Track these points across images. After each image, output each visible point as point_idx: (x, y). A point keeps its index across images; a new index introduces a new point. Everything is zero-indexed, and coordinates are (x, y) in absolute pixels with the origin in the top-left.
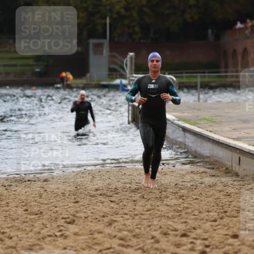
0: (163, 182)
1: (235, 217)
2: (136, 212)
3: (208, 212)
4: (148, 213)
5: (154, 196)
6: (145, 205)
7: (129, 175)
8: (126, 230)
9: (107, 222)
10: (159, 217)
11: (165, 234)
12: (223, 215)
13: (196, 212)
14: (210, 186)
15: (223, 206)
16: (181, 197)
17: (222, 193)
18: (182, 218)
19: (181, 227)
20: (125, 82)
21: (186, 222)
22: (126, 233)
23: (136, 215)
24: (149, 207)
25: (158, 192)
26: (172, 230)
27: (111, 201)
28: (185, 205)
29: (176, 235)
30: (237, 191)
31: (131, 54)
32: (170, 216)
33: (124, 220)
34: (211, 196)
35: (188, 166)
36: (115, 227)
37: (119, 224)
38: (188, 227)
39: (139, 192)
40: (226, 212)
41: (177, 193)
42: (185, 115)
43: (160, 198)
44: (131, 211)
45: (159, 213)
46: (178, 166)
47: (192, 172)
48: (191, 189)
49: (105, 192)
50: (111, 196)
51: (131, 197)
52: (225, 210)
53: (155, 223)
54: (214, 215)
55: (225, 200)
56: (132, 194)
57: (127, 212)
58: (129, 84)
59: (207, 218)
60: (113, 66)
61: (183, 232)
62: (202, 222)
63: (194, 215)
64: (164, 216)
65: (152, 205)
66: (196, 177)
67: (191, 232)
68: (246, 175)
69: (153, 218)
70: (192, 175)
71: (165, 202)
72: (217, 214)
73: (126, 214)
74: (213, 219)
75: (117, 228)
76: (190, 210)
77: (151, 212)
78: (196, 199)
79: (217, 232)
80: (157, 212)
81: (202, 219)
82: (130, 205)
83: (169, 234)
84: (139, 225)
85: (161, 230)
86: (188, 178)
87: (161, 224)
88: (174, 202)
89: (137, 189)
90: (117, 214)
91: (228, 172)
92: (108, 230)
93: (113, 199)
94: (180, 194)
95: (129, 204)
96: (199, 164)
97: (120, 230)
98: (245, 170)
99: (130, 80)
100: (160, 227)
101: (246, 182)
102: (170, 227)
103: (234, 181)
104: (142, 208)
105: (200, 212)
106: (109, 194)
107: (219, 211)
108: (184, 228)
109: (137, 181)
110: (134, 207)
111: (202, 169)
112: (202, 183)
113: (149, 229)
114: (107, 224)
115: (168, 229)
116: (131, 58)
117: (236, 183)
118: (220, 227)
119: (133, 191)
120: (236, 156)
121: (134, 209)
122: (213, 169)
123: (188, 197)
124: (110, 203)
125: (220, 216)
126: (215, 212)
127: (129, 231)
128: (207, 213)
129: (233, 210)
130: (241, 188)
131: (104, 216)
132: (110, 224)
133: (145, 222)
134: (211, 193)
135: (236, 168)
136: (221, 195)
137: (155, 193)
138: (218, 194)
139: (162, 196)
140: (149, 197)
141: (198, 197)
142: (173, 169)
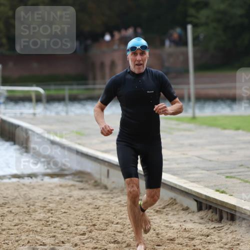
0: (31, 196)
1: (104, 230)
2: (3, 228)
3: (77, 225)
4: (16, 227)
5: (22, 210)
6: (13, 220)
10: (27, 231)
12: (93, 228)
13: (65, 226)
14: (79, 199)
15: (91, 219)
16: (49, 211)
17: (91, 206)
18: (51, 232)
19: (49, 241)
21: (54, 236)
23: (4, 230)
24: (17, 221)
25: (26, 206)
26: (41, 245)
28: (54, 219)
30: (106, 204)
32: (38, 230)
34: (80, 209)
35: (56, 180)
38: (57, 241)
39: (7, 206)
40: (94, 225)
41: (45, 207)
42: (54, 127)
43: (28, 212)
45: (28, 227)
46: (47, 179)
47: (61, 186)
48: (59, 203)
52: (93, 223)
53: (23, 237)
54: (83, 228)
55: (93, 213)
59: (76, 231)
61: (52, 247)
62: (71, 236)
63: (62, 229)
64: (33, 231)
65: (20, 220)
66: (65, 190)
67: (59, 245)
68: (115, 188)
69: (20, 233)
70: (61, 189)
71: (33, 217)
72: (85, 227)
74: (82, 232)
76: (58, 224)
77: (19, 226)
78: (65, 212)
79: (86, 245)
80: (25, 226)
81: (71, 233)
83: (37, 249)
84: (8, 240)
85: (29, 244)
86: (57, 191)
87: (29, 238)
88: (42, 215)
89: (5, 204)
91: (97, 185)
94: (48, 208)
96: (67, 177)
98: (113, 182)
100: (29, 242)
101: (114, 195)
103: (103, 194)
104: (9, 223)
105: (68, 226)
107: (88, 224)
108: (53, 242)
109: (5, 195)
110: (2, 222)
111: (71, 183)
112: (70, 197)
113: (17, 244)
115: (37, 243)
117: (105, 196)
118: (89, 240)
120: (105, 169)
121: (2, 224)
122: (81, 182)
123: (56, 210)
125: (89, 229)
126: (84, 225)
128: (76, 227)
129: (102, 223)
130: (109, 201)
133: (13, 237)
134: (80, 206)
135: (105, 181)
136: (90, 208)
137: (22, 207)
138: (87, 208)
139: (30, 211)
140: (17, 212)
141: (66, 211)
142: (41, 182)
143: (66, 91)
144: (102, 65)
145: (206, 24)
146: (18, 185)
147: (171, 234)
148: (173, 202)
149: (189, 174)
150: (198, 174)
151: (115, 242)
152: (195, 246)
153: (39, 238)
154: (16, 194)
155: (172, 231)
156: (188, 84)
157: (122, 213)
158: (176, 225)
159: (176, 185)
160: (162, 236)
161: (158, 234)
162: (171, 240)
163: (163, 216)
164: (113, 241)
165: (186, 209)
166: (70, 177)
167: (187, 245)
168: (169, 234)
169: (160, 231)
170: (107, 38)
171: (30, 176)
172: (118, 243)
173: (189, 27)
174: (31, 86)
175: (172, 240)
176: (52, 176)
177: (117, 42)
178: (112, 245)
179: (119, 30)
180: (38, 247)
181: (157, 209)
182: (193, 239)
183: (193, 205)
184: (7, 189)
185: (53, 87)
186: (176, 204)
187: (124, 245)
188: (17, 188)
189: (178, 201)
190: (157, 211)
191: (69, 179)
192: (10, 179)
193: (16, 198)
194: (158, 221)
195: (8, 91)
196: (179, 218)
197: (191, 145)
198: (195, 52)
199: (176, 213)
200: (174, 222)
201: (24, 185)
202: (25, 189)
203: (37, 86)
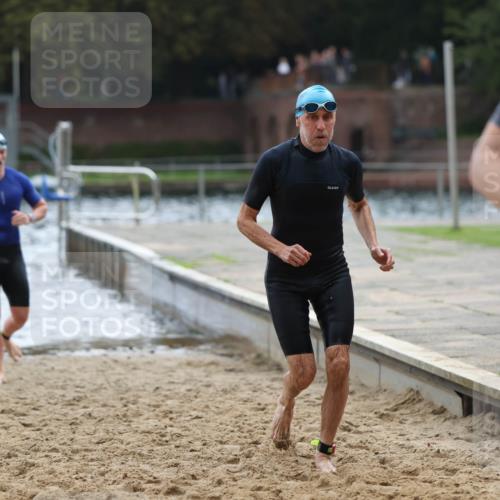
0: (130, 385)
2: (75, 447)
3: (221, 443)
4: (101, 446)
5: (112, 412)
6: (95, 432)
7: (62, 371)
8: (54, 484)
9: (17, 468)
10: (122, 455)
11: (135, 490)
12: (253, 448)
13: (198, 445)
14: (225, 391)
15: (249, 431)
16: (167, 414)
17: (249, 405)
18: (170, 457)
19: (166, 475)
20: (51, 181)
21: (176, 465)
22: (54, 488)
23: (76, 452)
24: (101, 434)
25: (119, 405)
26: (150, 482)
27: (25, 425)
28: (176, 430)
29: (157, 492)
31: (65, 125)
32: (145, 452)
33: (51, 463)
34: (228, 411)
35: (180, 353)
36: (32, 478)
37: (41, 470)
38: (182, 475)
39: (82, 404)
40: (256, 443)
41: (158, 406)
42: (177, 247)
43: (125, 416)
44: (64, 444)
45: (123, 447)
46: (162, 351)
47: (189, 364)
48: (186, 398)
49: (12, 405)
50: (24, 415)
51: (65, 415)
52: (254, 440)
53: (115, 467)
54: (233, 449)
55: (255, 419)
56: (67, 410)
57: (57, 446)
58: (61, 186)
59: (219, 456)
60: (28, 150)
61: (171, 485)
62: (210, 463)
63: (192, 451)
64: (134, 453)
65: (108, 432)
66: (197, 373)
67: (187, 484)
69: (109, 458)
70: (189, 370)
71: (133, 425)
72: (238, 447)
73: (55, 450)
74: (231, 457)
75: (36, 478)
76: (184, 441)
77: (105, 445)
78: (197, 417)
79: (239, 483)
80: (119, 445)
81: (210, 458)
82: (64, 432)
83: (143, 490)
84: (83, 471)
85: (126, 481)
86: (181, 374)
87: (126, 468)
88: (152, 423)
89: (79, 400)
90: (36, 451)
91: (262, 362)
92: (17, 484)
93: (27, 420)
94: (164, 408)
95: (61, 430)
96: (202, 347)
97: (43, 484)
99: (62, 179)
100: (125, 476)
102: (144, 476)
103: (274, 380)
104: (87, 437)
105: (204, 445)
106: (20, 409)
107: (243, 441)
108: (174, 477)
109: (78, 382)
110: (72, 436)
111: (210, 358)
112: (208, 386)
113: (102, 479)
114: (17, 472)
115: (142, 478)
116: (65, 133)
117: (276, 384)
118: (245, 473)
119: (70, 404)
121: (72, 440)
122: (231, 356)
123: (180, 414)
124: (23, 427)
125: (246, 451)
126: (236, 443)
127: (61, 484)
128: (220, 446)
131: (9, 456)
132: (22, 472)
133: (94, 466)
134: (227, 405)
135: (277, 354)
136: (246, 409)
137: (113, 407)
138: (241, 408)
139: (128, 414)
140: (101, 415)
141: (200, 414)
142: (150, 357)
143: (201, 175)
144: (273, 122)
145: (482, 40)
146: (105, 362)
147: (410, 461)
148: (414, 398)
149: (447, 341)
150: (464, 341)
151: (298, 477)
152: (457, 485)
153: (146, 467)
154: (100, 381)
155: (412, 455)
156: (445, 160)
157: (311, 420)
158: (420, 444)
159: (420, 362)
160: (392, 466)
161: (383, 462)
162: (410, 473)
163: (393, 425)
164: (293, 474)
165: (440, 411)
166: (208, 347)
167: (441, 484)
168: (406, 462)
169: (388, 456)
170: (284, 68)
171: (128, 344)
172: (304, 478)
173: (448, 47)
174: (131, 164)
175: (413, 473)
176: (172, 344)
177: (302, 77)
178: (292, 483)
179: (306, 53)
180: (144, 486)
181: (382, 411)
182: (454, 471)
183: (455, 404)
184: (83, 369)
185: (173, 167)
186: (420, 401)
187: (315, 483)
188: (103, 368)
189: (424, 394)
190: (382, 416)
191: (205, 351)
192: (88, 349)
193: (101, 387)
194: (383, 435)
195: (84, 175)
196: (426, 429)
197: (450, 283)
198: (458, 97)
199: (419, 419)
200: (417, 438)
201: (116, 361)
202: (119, 369)
203: (143, 164)
